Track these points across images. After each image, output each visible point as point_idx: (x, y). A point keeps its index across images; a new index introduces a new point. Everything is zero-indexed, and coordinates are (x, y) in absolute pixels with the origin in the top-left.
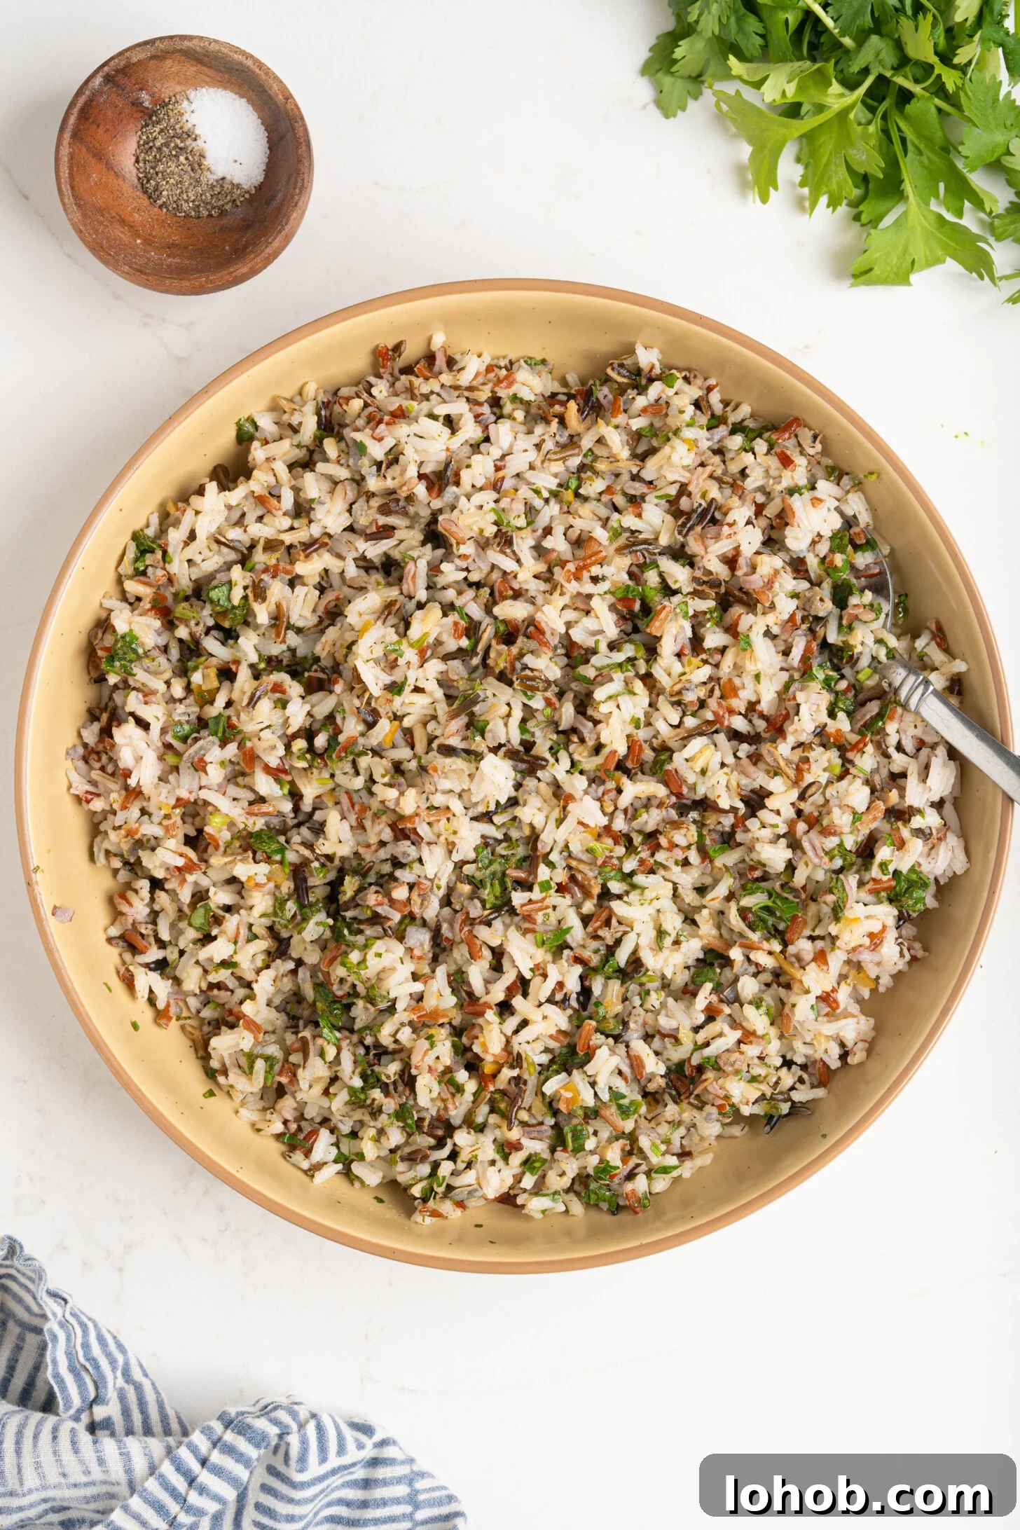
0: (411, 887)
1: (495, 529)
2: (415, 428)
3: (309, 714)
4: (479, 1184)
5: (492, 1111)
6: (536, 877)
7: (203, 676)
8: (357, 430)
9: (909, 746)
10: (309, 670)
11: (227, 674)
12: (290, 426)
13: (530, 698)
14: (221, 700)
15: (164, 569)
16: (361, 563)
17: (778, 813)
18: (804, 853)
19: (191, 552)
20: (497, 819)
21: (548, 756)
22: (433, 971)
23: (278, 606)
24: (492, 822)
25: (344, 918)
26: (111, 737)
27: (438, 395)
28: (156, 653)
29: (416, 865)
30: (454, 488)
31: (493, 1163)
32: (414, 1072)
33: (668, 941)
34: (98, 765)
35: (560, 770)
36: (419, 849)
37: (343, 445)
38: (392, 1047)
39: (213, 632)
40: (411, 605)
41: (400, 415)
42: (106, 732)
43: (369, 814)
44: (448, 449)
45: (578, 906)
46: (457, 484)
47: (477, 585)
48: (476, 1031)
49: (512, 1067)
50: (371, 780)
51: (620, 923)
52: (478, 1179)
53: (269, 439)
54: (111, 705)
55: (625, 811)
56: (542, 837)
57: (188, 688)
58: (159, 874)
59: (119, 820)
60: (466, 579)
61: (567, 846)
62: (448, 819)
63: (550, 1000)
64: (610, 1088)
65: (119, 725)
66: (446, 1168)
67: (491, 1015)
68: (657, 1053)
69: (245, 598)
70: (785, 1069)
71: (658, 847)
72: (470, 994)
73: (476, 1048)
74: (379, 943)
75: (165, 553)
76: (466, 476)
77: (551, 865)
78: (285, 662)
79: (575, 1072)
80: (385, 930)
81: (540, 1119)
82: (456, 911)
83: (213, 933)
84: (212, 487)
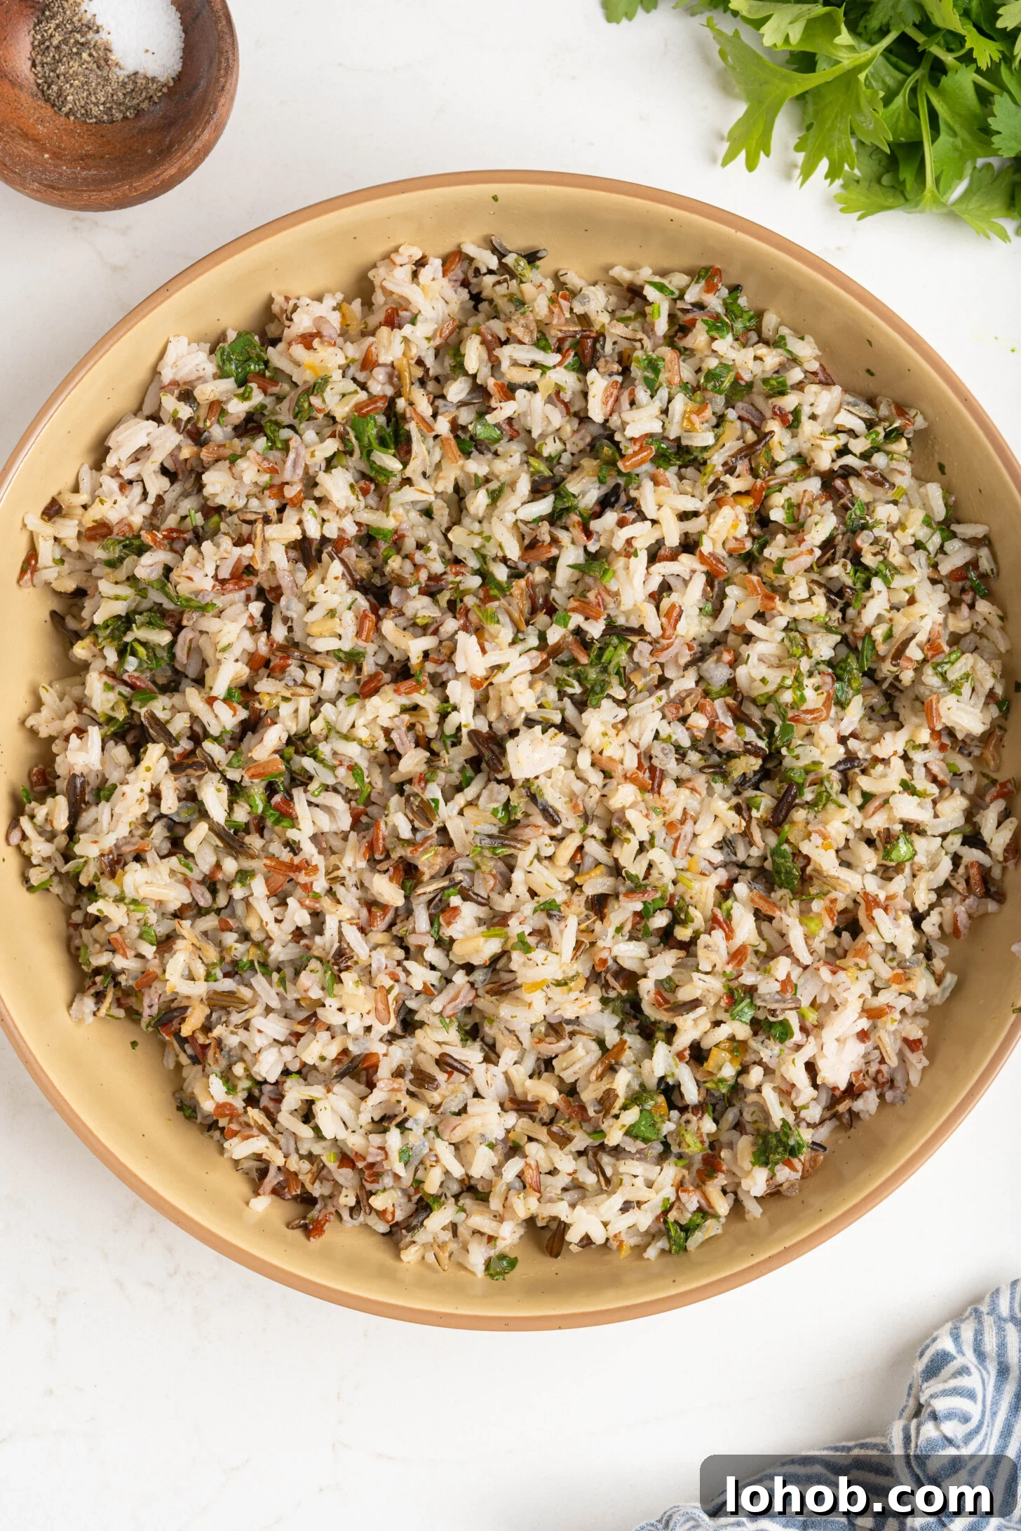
0: (684, 720)
1: (344, 975)
2: (342, 1134)
3: (652, 955)
4: (840, 407)
5: (775, 465)
6: (564, 637)
7: (720, 1069)
8: (397, 1177)
9: (137, 490)
10: (619, 994)
11: (698, 1054)
12: (455, 1234)
13: (436, 801)
14: (723, 1032)
15: (678, 1198)
16: (493, 1056)
17: (300, 522)
18: (307, 467)
19: (642, 1193)
20: (557, 719)
21: (465, 739)
22: (727, 632)
23: (600, 1077)
24: (563, 719)
25: (770, 744)
26: (851, 1085)
27: (297, 1150)
28: (749, 1128)
29: (663, 735)
30: (351, 1048)
31: (813, 417)
32: (818, 553)
33: (494, 485)
34: (884, 1068)
35: (465, 717)
36: (649, 748)
37: (420, 1174)
38: (820, 592)
39: (680, 1105)
40: (478, 976)
41: (346, 1159)
42: (852, 1091)
43: (669, 818)
44: (329, 1091)
45: (549, 584)
46: (345, 1052)
47: (401, 942)
48: (732, 544)
49: (725, 486)
50: (642, 848)
51: (523, 537)
52: (838, 412)
53: (485, 1239)
54: (828, 1114)
55: (436, 632)
56: (529, 667)
57: (744, 1070)
58: (907, 921)
59: (905, 1002)
60: (407, 959)
61: (514, 643)
62: (601, 753)
63: (642, 517)
64: (652, 397)
65: (835, 1088)
66: (859, 446)
67: (706, 548)
68: (585, 394)
69: (625, 1108)
70: (485, 294)
71: (432, 578)
72: (710, 582)
73: (743, 529)
74: (754, 694)
75: (665, 1212)
76: (333, 1051)
77: (542, 636)
78: (635, 1023)
79: (672, 437)
80: (741, 703)
81: (738, 423)
82: (662, 665)
83: (901, 827)
84: (573, 1236)
